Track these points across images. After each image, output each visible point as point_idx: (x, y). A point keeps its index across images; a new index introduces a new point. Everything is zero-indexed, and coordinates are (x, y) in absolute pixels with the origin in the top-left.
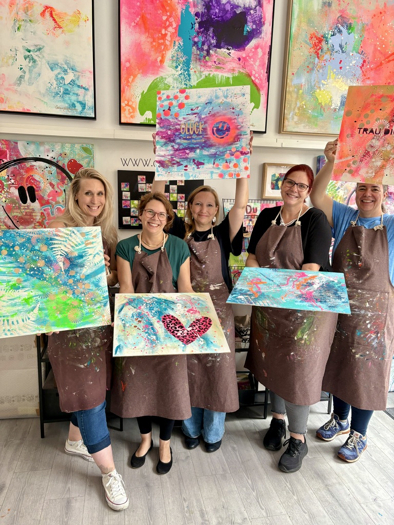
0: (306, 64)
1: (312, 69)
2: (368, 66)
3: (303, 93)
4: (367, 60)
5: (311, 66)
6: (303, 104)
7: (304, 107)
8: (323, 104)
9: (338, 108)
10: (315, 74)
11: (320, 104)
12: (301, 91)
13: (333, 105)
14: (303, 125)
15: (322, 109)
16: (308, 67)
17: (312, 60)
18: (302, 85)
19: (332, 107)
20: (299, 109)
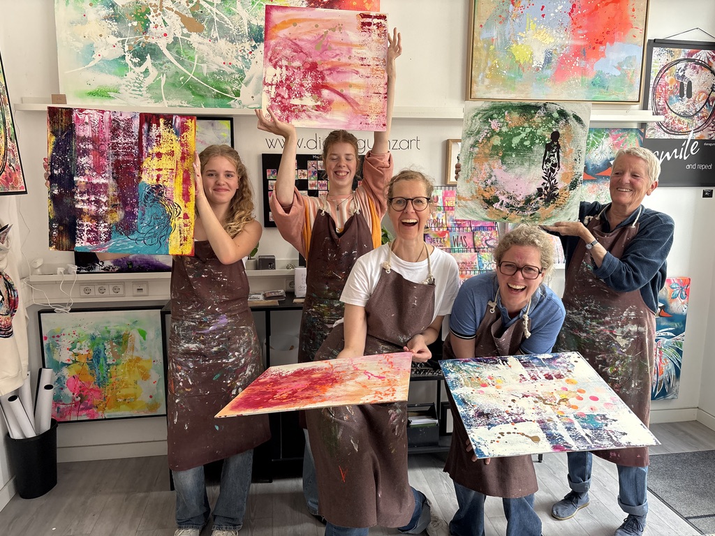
0: (498, 12)
1: (506, 19)
2: (579, 12)
3: (494, 49)
4: (578, 5)
5: (504, 15)
6: (495, 63)
7: (498, 67)
8: (522, 62)
9: (541, 66)
10: (509, 26)
11: (517, 62)
12: (492, 47)
13: (534, 62)
14: (496, 89)
15: (521, 69)
16: (500, 16)
17: (505, 8)
18: (493, 40)
19: (533, 66)
20: (490, 69)
